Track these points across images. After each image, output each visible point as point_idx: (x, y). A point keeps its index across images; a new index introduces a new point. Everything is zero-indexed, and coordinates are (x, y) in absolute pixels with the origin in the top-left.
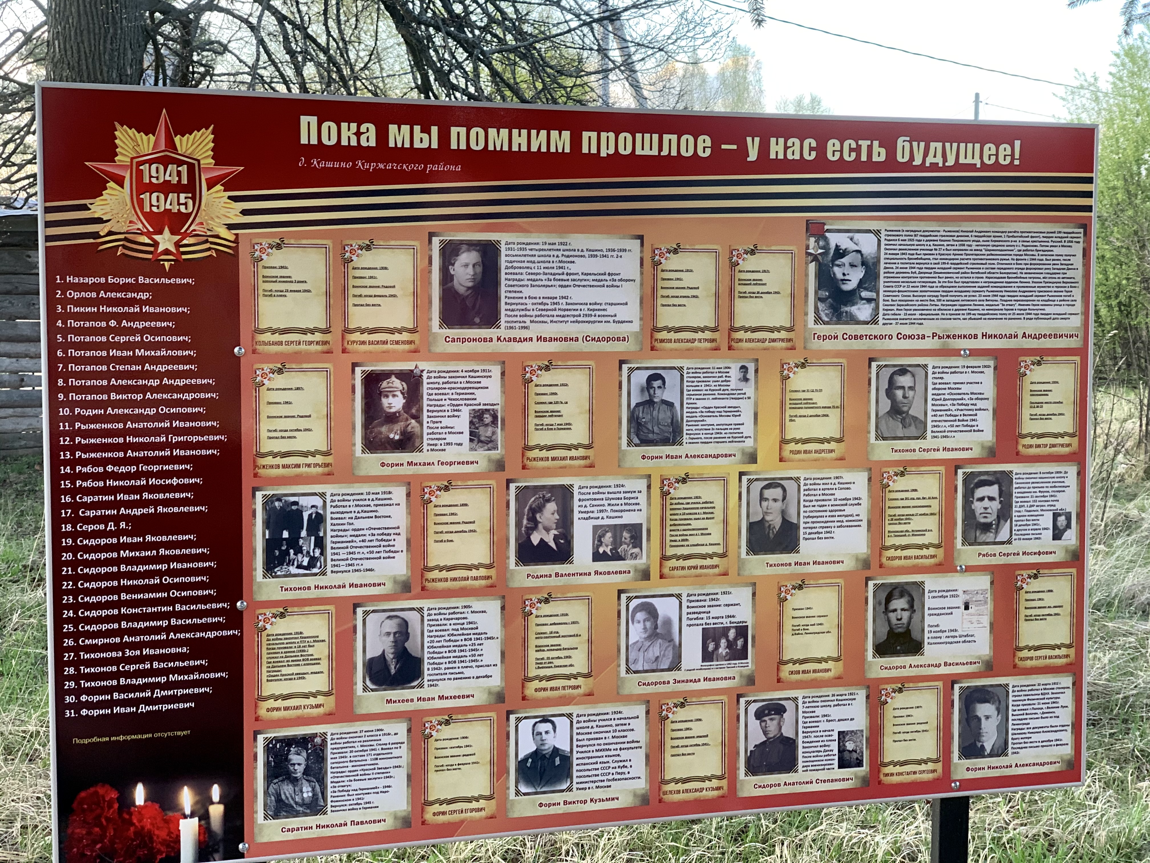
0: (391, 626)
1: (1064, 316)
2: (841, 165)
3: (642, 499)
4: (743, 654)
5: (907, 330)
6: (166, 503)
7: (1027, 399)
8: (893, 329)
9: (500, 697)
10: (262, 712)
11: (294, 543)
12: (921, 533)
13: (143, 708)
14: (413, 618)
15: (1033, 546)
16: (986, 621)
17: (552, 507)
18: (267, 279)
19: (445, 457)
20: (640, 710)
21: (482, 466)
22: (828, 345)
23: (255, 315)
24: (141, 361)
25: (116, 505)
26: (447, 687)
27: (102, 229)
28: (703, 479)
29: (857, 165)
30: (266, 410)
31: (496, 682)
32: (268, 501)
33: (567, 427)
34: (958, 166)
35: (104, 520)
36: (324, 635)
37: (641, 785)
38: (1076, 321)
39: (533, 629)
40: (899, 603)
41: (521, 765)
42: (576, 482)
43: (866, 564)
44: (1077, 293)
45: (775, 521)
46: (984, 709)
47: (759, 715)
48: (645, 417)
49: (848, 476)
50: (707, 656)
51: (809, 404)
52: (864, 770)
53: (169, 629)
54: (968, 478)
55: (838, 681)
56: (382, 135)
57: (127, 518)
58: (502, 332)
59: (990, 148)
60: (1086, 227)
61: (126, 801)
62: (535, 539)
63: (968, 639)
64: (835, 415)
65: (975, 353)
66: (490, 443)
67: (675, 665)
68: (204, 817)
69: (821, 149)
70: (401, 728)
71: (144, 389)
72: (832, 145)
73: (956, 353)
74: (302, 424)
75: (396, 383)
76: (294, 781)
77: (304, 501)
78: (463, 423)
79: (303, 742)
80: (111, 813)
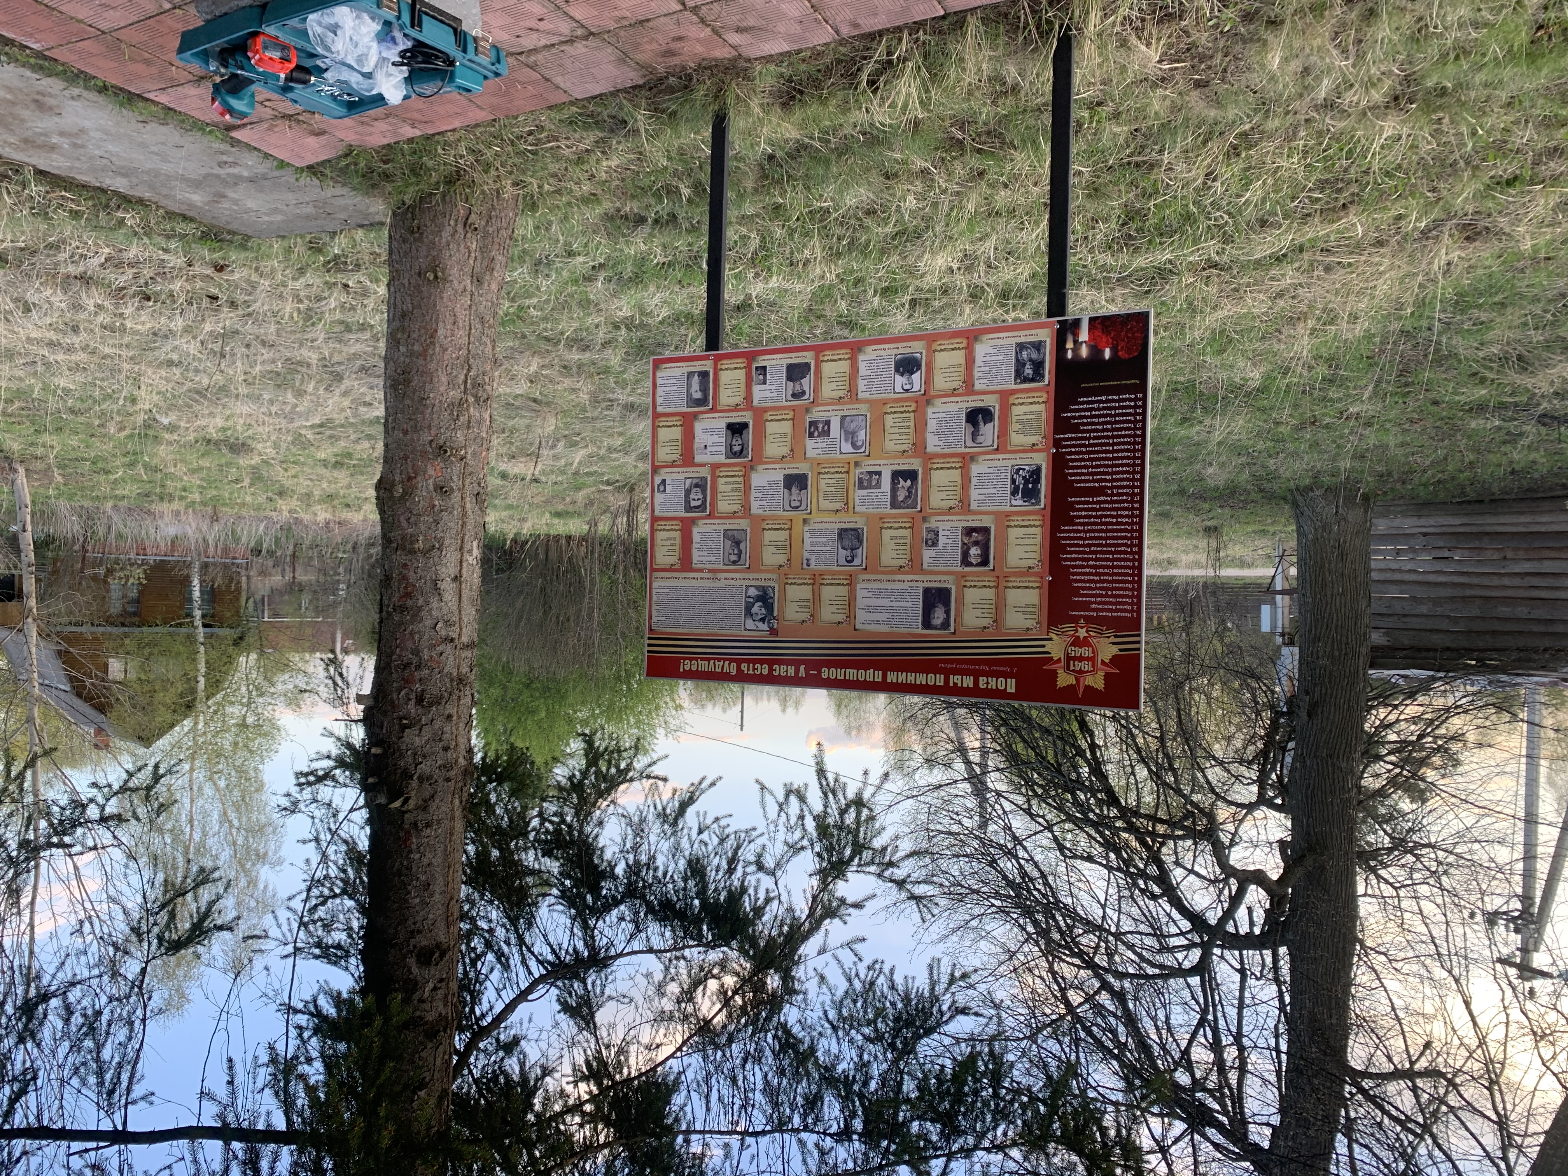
0: (980, 439)
1: (660, 587)
2: (762, 662)
3: (857, 502)
4: (811, 423)
5: (732, 582)
6: (1088, 503)
7: (677, 548)
8: (738, 583)
9: (928, 402)
10: (1045, 395)
11: (1026, 482)
12: (727, 483)
13: (1104, 398)
14: (970, 443)
15: (675, 476)
16: (697, 440)
17: (901, 498)
18: (1033, 613)
19: (950, 524)
20: (861, 396)
21: (933, 519)
22: (769, 576)
23: (1041, 595)
24: (1097, 574)
25: (1112, 502)
26: (954, 407)
27: (1113, 639)
28: (829, 511)
29: (755, 662)
30: (1037, 548)
31: (930, 410)
32: (1038, 502)
33: (892, 538)
34: (709, 660)
35: (1119, 495)
36: (1014, 435)
37: (861, 357)
38: (655, 585)
39: (911, 437)
40: (737, 448)
41: (919, 367)
42: (889, 511)
43: (752, 468)
44: (654, 598)
45: (794, 490)
46: (698, 395)
47: (804, 393)
48: (855, 542)
49: (760, 511)
50: (828, 423)
51: (778, 548)
52: (755, 365)
53: (1089, 438)
54: (704, 510)
55: (765, 410)
56: (976, 682)
57: (1107, 495)
58: (921, 585)
59: (694, 668)
60: (651, 630)
61: (1114, 351)
62: (909, 482)
63: (705, 430)
64: (766, 542)
65: (701, 571)
66: (929, 530)
67: (843, 418)
68: (1076, 342)
69: (771, 670)
70: (978, 386)
71: (1096, 560)
72: (765, 672)
73: (710, 571)
74: (1020, 541)
75: (973, 561)
76: (1031, 360)
77: (1021, 502)
78: (942, 540)
79: (1026, 380)
80: (1122, 344)
